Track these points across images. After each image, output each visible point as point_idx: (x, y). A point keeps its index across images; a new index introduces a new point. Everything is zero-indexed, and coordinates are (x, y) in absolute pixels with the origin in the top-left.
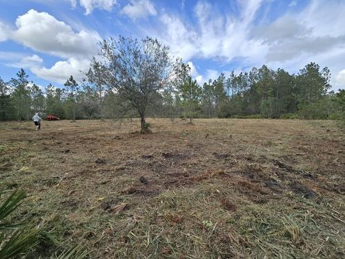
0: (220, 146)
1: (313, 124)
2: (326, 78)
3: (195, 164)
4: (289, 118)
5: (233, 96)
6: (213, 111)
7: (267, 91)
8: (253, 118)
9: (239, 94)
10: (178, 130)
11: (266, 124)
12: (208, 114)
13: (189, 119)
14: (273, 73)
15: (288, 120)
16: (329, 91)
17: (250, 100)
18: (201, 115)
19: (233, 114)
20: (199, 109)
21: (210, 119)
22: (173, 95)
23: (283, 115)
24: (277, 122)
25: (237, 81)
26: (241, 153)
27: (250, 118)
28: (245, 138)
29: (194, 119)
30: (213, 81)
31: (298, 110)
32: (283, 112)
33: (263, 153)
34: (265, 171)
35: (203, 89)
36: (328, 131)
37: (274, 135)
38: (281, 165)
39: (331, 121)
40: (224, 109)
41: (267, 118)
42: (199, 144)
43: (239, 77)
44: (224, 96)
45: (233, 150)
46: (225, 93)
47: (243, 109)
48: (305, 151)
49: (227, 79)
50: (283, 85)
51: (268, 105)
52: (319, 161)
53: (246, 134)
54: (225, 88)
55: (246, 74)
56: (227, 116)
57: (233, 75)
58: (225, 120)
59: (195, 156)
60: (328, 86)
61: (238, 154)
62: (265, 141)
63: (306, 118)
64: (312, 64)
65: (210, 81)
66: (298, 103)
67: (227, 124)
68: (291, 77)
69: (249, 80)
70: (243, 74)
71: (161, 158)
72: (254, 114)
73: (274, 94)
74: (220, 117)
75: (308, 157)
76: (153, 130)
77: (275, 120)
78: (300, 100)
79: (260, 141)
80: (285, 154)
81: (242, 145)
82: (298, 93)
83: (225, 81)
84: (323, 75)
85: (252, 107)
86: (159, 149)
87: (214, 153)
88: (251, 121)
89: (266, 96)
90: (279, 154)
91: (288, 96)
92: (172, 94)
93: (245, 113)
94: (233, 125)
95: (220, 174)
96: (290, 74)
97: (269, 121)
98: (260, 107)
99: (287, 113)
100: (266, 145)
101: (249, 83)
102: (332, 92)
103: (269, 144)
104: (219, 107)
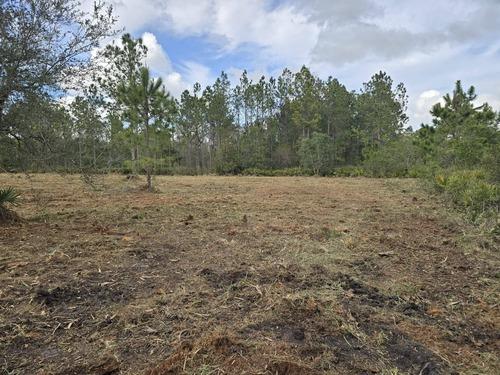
0: (221, 247)
1: (390, 187)
2: (401, 102)
3: (146, 318)
4: (349, 175)
5: (246, 126)
6: (207, 159)
7: (310, 119)
8: (287, 174)
9: (258, 123)
10: (111, 207)
11: (312, 188)
12: (194, 164)
13: (144, 178)
14: (320, 84)
15: (348, 180)
16: (405, 126)
17: (281, 136)
18: (178, 168)
19: (249, 165)
20: (173, 152)
21: (199, 177)
22: (103, 113)
23: (338, 169)
24: (331, 183)
25: (255, 93)
26: (271, 262)
27: (282, 174)
28: (276, 222)
29: (159, 178)
30: (203, 88)
31: (362, 159)
32: (338, 163)
33: (317, 259)
34: (328, 312)
35: (180, 105)
36: (415, 199)
37: (330, 210)
38: (356, 287)
39: (413, 181)
40: (229, 155)
41: (312, 174)
42: (166, 246)
43: (258, 86)
44: (228, 124)
45: (250, 255)
46: (231, 119)
47: (268, 155)
48: (392, 244)
49: (233, 86)
50: (337, 109)
51: (313, 148)
52: (420, 268)
53: (277, 211)
54: (231, 107)
55: (272, 81)
56: (237, 171)
57: (245, 81)
58: (233, 179)
59: (150, 285)
60: (403, 117)
61: (262, 266)
62: (317, 228)
63: (376, 174)
64: (382, 75)
65: (197, 87)
66: (361, 147)
67: (235, 189)
68: (350, 96)
69: (277, 95)
70: (267, 81)
71: (29, 308)
72: (289, 166)
73: (323, 125)
74: (221, 172)
75: (401, 261)
76: (25, 211)
77: (326, 179)
78: (365, 140)
79: (307, 227)
80: (360, 256)
81: (271, 239)
82: (362, 128)
83: (230, 91)
84: (397, 97)
85: (283, 151)
86: (33, 273)
87: (205, 271)
88: (284, 182)
89: (309, 129)
90: (347, 257)
91: (347, 132)
92: (99, 110)
93: (272, 165)
94: (248, 189)
95: (220, 343)
96: (349, 90)
97: (316, 182)
98: (299, 153)
99: (345, 164)
100: (319, 238)
101: (277, 100)
102: (410, 129)
103: (325, 234)
104: (219, 151)
